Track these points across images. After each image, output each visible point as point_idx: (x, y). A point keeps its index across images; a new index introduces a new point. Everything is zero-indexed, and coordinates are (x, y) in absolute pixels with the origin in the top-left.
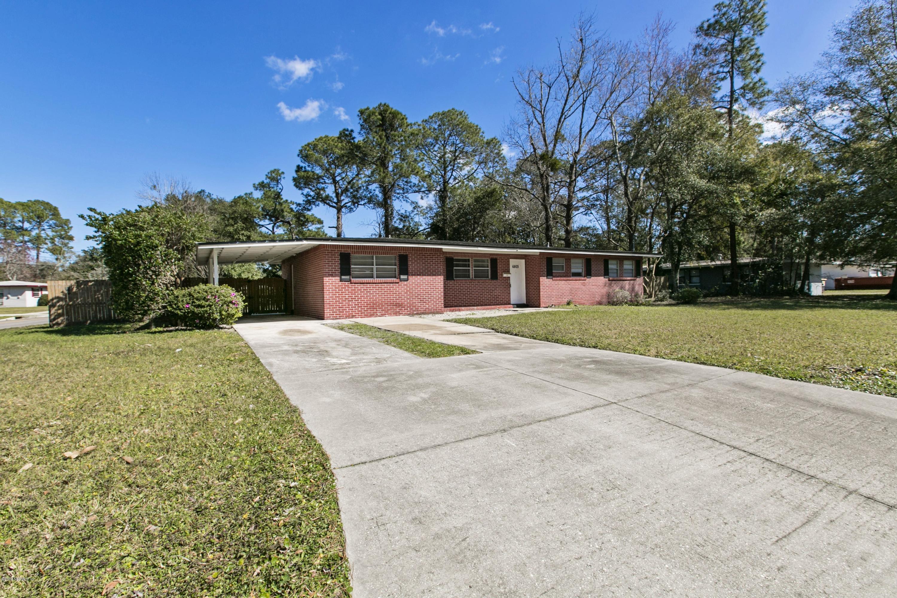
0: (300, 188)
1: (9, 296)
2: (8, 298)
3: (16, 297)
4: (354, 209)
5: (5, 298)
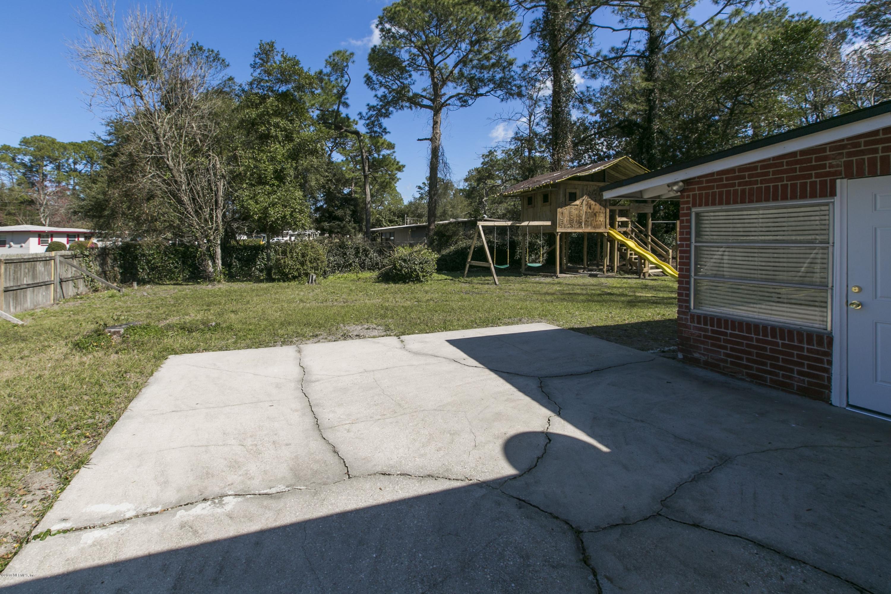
0: (373, 89)
1: (12, 244)
2: (10, 247)
3: (19, 246)
4: (470, 102)
5: (8, 246)
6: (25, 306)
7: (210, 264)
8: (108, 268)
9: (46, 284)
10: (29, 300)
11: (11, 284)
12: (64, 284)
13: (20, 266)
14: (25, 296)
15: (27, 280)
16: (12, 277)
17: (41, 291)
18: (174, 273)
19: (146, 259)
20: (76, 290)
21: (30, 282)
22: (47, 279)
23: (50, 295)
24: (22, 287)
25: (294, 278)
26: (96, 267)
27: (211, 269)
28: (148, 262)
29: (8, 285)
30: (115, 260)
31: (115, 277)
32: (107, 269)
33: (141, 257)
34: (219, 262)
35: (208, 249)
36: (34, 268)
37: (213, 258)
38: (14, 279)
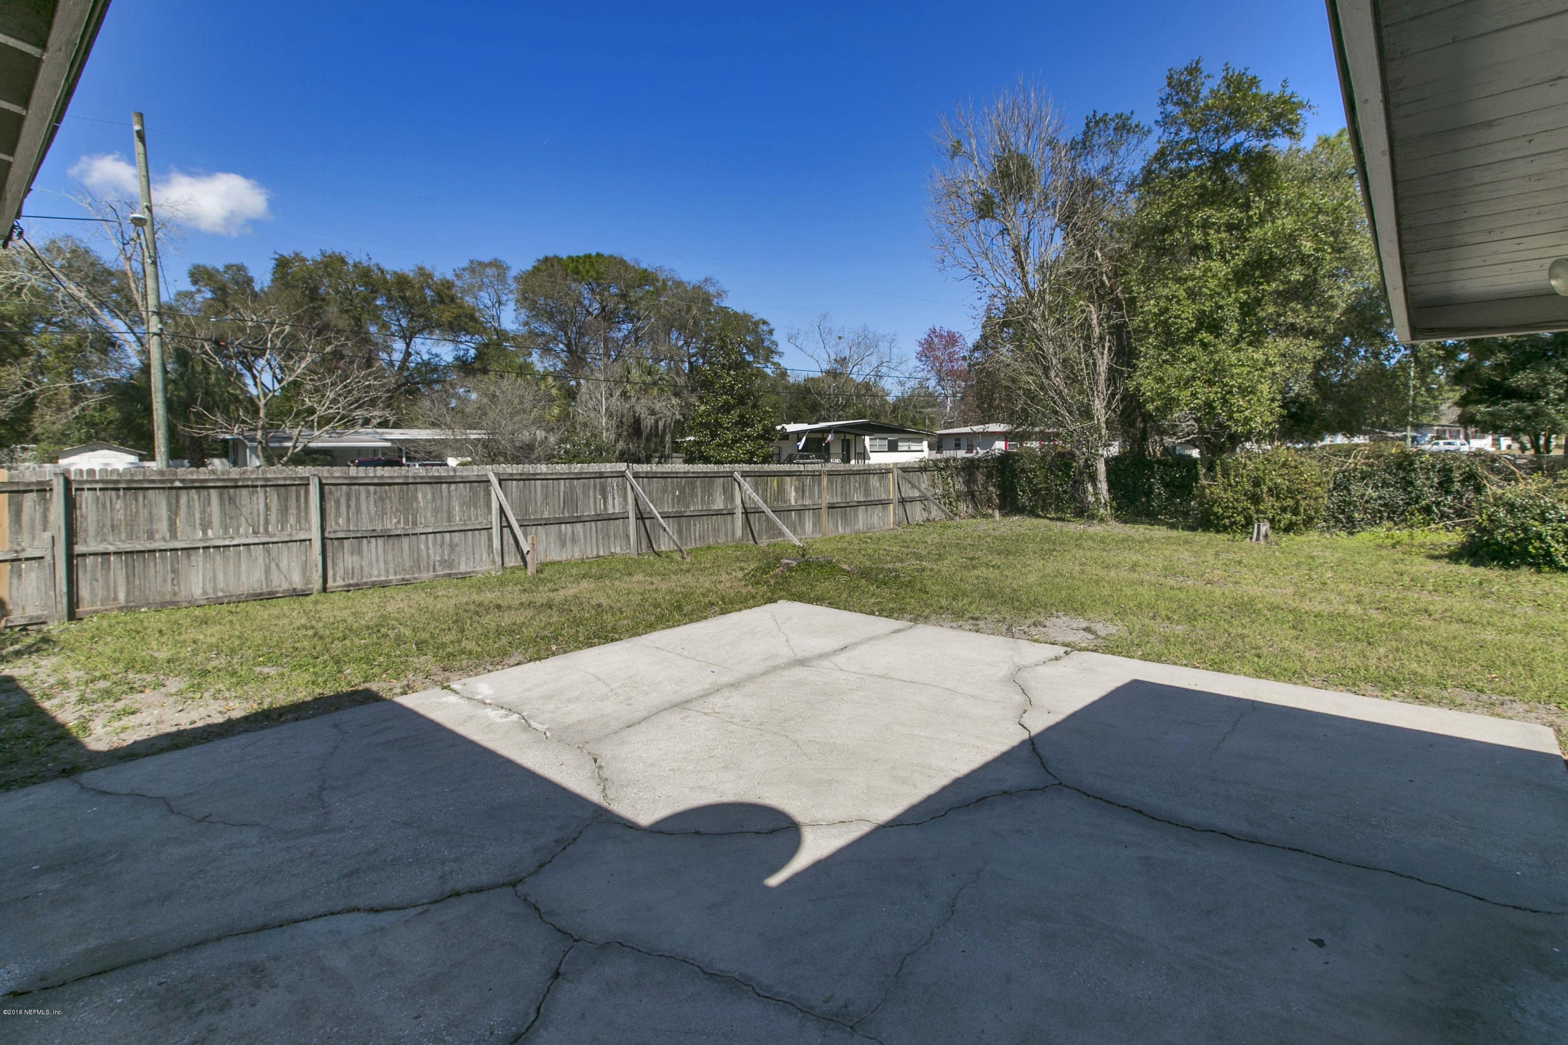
6: (857, 527)
7: (1090, 489)
8: (978, 488)
9: (884, 503)
10: (861, 521)
11: (837, 499)
12: (908, 506)
13: (849, 479)
14: (856, 515)
15: (857, 497)
16: (839, 491)
17: (876, 512)
18: (1062, 500)
19: (1027, 477)
20: (925, 515)
21: (862, 499)
22: (884, 497)
23: (888, 517)
24: (851, 504)
25: (1225, 529)
26: (959, 485)
27: (1091, 499)
28: (1030, 481)
29: (835, 501)
30: (989, 476)
31: (990, 500)
32: (976, 488)
33: (1020, 472)
34: (1103, 486)
35: (1087, 466)
36: (867, 482)
37: (1093, 479)
38: (842, 494)
